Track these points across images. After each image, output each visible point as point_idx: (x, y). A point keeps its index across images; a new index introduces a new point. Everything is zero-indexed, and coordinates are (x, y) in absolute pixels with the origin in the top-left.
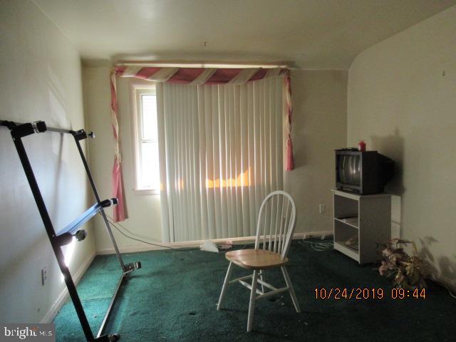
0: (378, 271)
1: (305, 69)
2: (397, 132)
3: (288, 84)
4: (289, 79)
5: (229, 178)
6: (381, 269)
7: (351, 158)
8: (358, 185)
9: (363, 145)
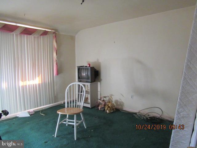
0: (98, 109)
1: (62, 33)
2: (98, 60)
3: (55, 38)
4: (56, 36)
5: (31, 80)
6: (99, 108)
7: (83, 69)
8: (89, 79)
9: (89, 65)
